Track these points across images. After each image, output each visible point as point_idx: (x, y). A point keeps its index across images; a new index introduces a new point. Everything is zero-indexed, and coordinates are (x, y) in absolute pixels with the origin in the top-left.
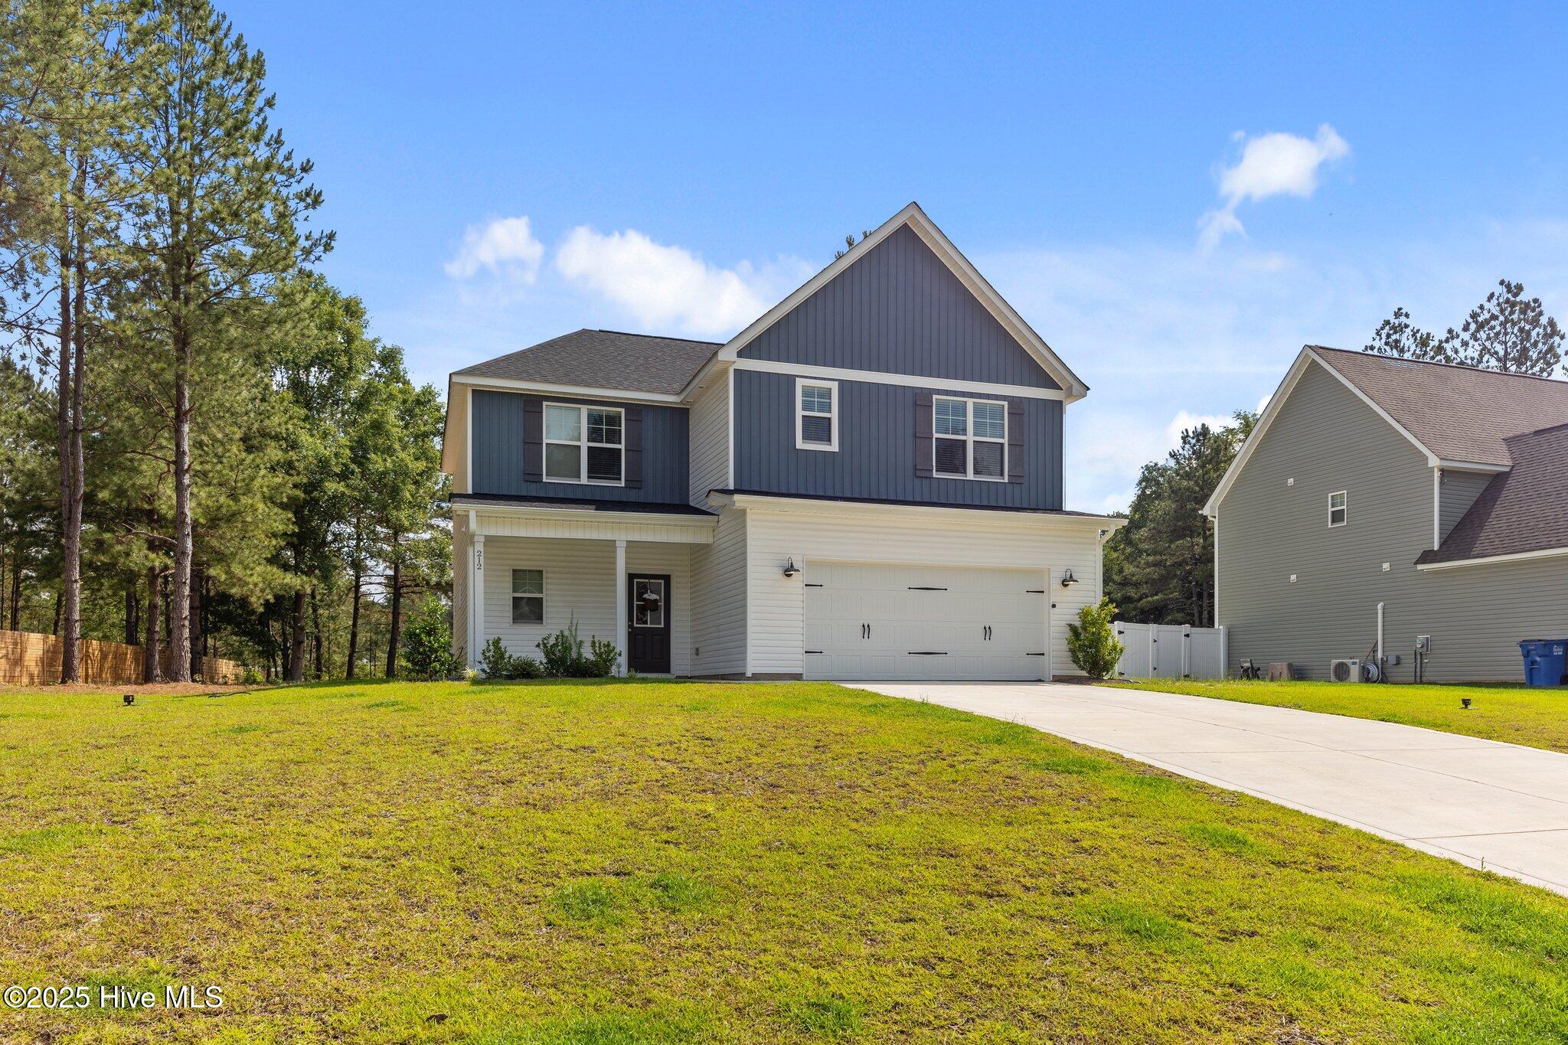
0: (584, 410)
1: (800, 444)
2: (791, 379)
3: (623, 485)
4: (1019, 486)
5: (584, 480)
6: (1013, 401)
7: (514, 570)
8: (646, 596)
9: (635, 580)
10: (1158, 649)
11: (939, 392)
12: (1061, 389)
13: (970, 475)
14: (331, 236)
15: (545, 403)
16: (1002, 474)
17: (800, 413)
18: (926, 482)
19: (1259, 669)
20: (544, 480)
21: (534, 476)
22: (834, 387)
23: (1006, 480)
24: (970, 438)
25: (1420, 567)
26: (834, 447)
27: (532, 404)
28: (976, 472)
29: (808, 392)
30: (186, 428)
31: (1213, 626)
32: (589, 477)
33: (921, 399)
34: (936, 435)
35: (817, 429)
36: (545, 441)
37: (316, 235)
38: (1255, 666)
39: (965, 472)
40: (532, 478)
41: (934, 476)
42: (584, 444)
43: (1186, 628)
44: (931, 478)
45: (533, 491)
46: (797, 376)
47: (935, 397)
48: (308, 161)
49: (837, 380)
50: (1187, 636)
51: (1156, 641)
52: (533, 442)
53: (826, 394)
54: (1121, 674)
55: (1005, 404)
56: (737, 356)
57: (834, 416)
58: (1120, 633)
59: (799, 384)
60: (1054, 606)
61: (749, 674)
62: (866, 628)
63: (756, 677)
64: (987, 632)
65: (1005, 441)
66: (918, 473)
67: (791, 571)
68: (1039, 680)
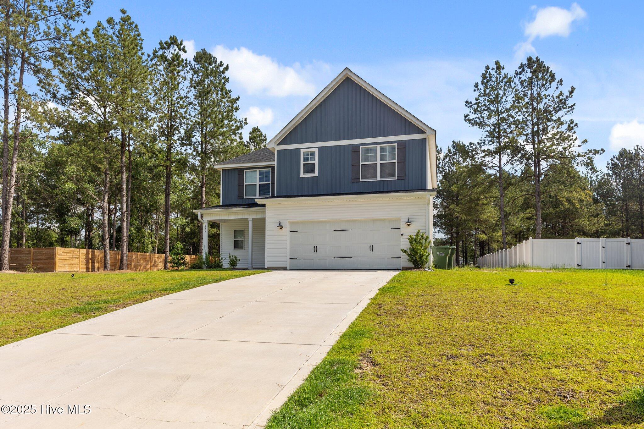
0: (258, 170)
1: (302, 175)
2: (299, 150)
4: (402, 180)
5: (258, 196)
6: (399, 142)
7: (234, 231)
10: (606, 251)
11: (363, 144)
12: (425, 133)
13: (378, 179)
15: (245, 171)
16: (394, 176)
17: (302, 163)
18: (357, 184)
20: (244, 198)
21: (241, 196)
22: (317, 150)
23: (396, 179)
24: (378, 162)
26: (316, 174)
27: (240, 171)
28: (381, 177)
29: (305, 154)
33: (355, 149)
34: (361, 163)
35: (309, 168)
36: (245, 184)
39: (376, 178)
40: (240, 198)
41: (361, 181)
42: (258, 183)
43: (628, 239)
44: (359, 182)
45: (241, 202)
46: (301, 149)
47: (361, 147)
49: (318, 147)
50: (629, 244)
51: (604, 247)
52: (241, 184)
53: (313, 154)
54: (579, 265)
55: (396, 144)
56: (277, 145)
57: (316, 162)
58: (578, 243)
59: (302, 151)
60: (402, 235)
61: (266, 267)
62: (315, 248)
63: (269, 268)
64: (371, 248)
65: (396, 161)
66: (353, 181)
67: (279, 227)
68: (397, 269)
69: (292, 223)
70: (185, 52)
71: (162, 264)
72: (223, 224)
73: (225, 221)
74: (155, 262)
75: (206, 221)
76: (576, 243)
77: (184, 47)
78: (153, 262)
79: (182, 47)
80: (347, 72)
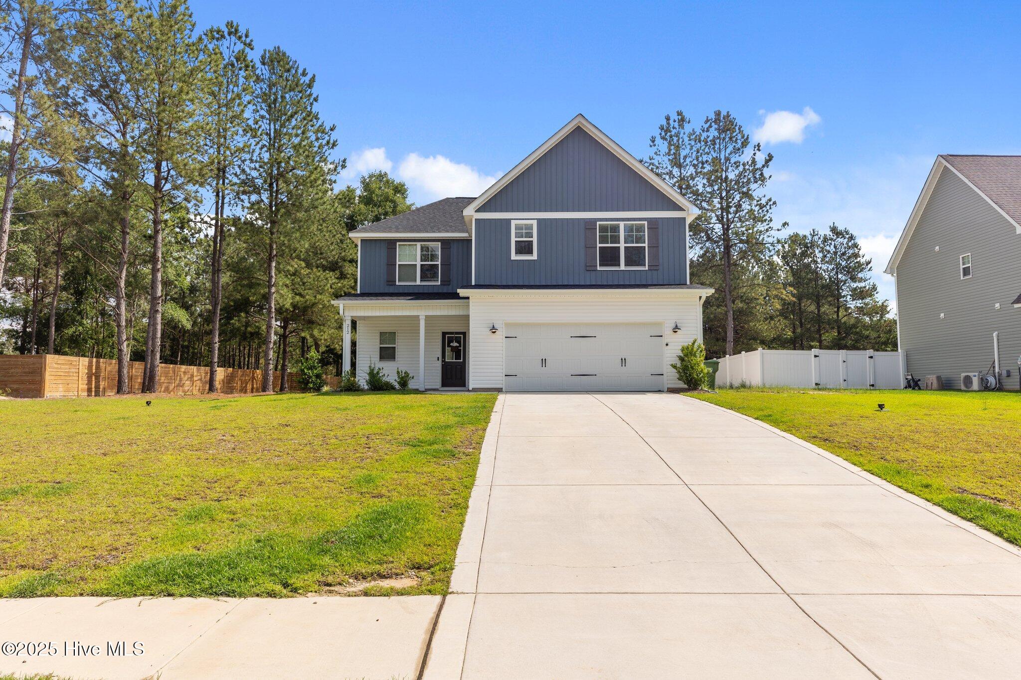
0: (419, 244)
1: (514, 257)
2: (508, 222)
3: (439, 284)
4: (655, 272)
5: (418, 282)
6: (650, 221)
7: (381, 333)
8: (451, 344)
9: (447, 336)
10: (847, 367)
11: (601, 220)
12: (685, 211)
13: (623, 267)
14: (344, 161)
15: (398, 243)
16: (644, 265)
17: (513, 239)
18: (594, 273)
19: (919, 380)
20: (397, 284)
21: (392, 282)
22: (535, 223)
23: (647, 269)
24: (622, 245)
25: (1016, 306)
26: (535, 257)
27: (391, 244)
28: (626, 265)
29: (518, 227)
30: (274, 264)
31: (897, 350)
32: (421, 281)
33: (590, 224)
34: (599, 245)
35: (524, 248)
36: (398, 263)
37: (336, 161)
38: (916, 378)
39: (619, 265)
40: (390, 283)
41: (598, 269)
42: (419, 263)
43: (870, 352)
44: (596, 270)
45: (392, 290)
46: (512, 219)
47: (598, 223)
49: (536, 219)
50: (871, 357)
51: (844, 362)
52: (391, 264)
53: (530, 227)
54: (817, 384)
55: (646, 223)
56: (476, 212)
57: (535, 239)
58: (816, 356)
59: (513, 223)
60: (667, 345)
61: (470, 389)
62: (544, 361)
63: (475, 390)
64: (623, 361)
65: (646, 245)
66: (588, 268)
67: (493, 330)
68: (660, 391)
69: (508, 325)
70: (252, 49)
72: (361, 322)
73: (364, 318)
75: (350, 318)
76: (813, 356)
77: (252, 41)
79: (248, 41)
80: (580, 119)
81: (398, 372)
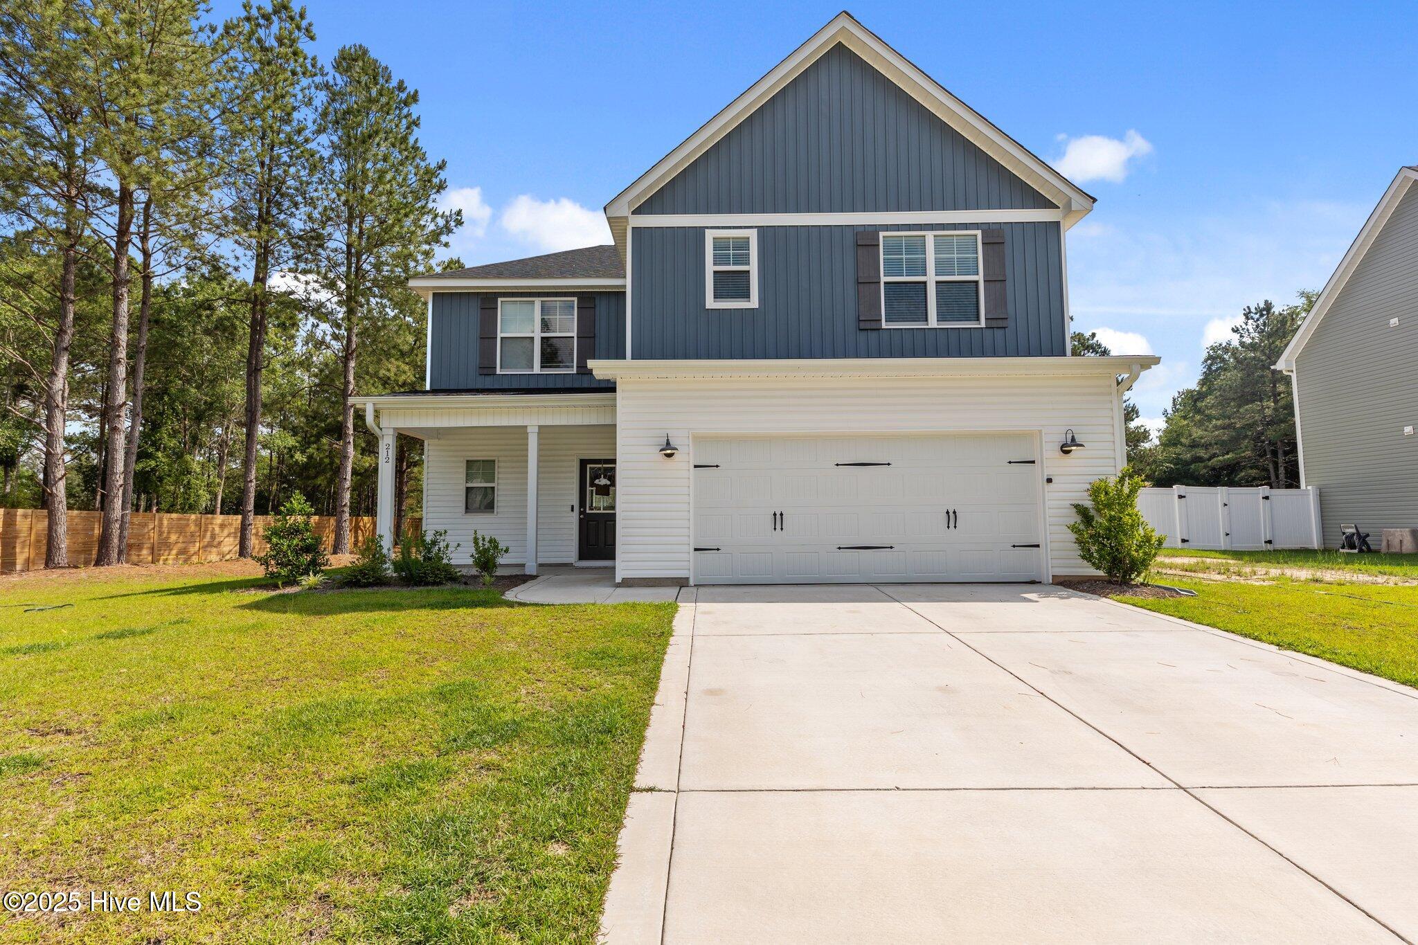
0: (538, 301)
1: (711, 303)
2: (699, 232)
3: (575, 372)
4: (1001, 332)
5: (537, 369)
6: (987, 228)
7: (468, 461)
8: (597, 482)
9: (589, 466)
10: (1232, 513)
11: (887, 228)
12: (1059, 208)
13: (933, 322)
15: (500, 300)
16: (978, 319)
17: (710, 268)
18: (873, 335)
19: (1368, 535)
20: (498, 372)
21: (487, 369)
22: (753, 235)
23: (983, 324)
24: (931, 278)
26: (754, 302)
27: (488, 301)
28: (941, 318)
29: (719, 244)
30: (352, 364)
31: (1298, 487)
32: (542, 367)
33: (865, 240)
34: (884, 279)
35: (732, 284)
36: (500, 335)
38: (1363, 531)
39: (925, 319)
40: (485, 371)
41: (884, 325)
42: (537, 335)
43: (1264, 490)
44: (879, 329)
45: (488, 383)
46: (707, 228)
47: (881, 234)
48: (443, 161)
49: (756, 227)
50: (1267, 498)
51: (1226, 505)
52: (488, 337)
53: (744, 244)
54: (1184, 541)
55: (979, 233)
56: (633, 213)
57: (753, 267)
58: (1181, 497)
59: (710, 236)
60: (1049, 480)
61: (618, 580)
62: (778, 516)
63: (628, 583)
64: (952, 517)
65: (980, 278)
66: (862, 325)
67: (668, 450)
68: (1033, 582)
69: (701, 440)
70: (312, 38)
71: (232, 539)
72: (432, 441)
73: (439, 433)
74: (213, 537)
75: (391, 432)
76: (1176, 497)
77: (310, 25)
78: (209, 534)
79: (304, 24)
80: (844, 22)
81: (476, 540)
